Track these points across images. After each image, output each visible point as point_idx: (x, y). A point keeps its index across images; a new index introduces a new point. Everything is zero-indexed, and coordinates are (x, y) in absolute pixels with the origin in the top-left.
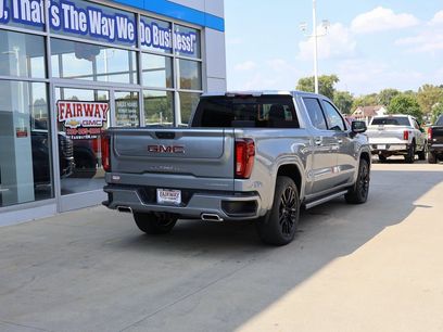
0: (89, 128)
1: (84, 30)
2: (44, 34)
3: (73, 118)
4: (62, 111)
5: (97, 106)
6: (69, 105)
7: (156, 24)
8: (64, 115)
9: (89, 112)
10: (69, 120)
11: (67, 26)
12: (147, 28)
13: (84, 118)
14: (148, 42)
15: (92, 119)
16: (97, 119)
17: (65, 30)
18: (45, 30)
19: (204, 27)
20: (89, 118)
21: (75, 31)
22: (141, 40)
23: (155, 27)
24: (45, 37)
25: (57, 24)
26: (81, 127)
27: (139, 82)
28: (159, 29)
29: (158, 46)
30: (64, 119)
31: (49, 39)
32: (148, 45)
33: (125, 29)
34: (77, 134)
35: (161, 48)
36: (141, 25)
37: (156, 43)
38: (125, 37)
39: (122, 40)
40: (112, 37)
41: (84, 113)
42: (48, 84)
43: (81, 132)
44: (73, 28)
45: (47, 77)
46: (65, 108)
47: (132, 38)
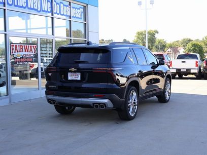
0: (26, 58)
1: (24, 6)
2: (4, 8)
3: (18, 53)
4: (13, 49)
5: (31, 46)
6: (16, 46)
7: (62, 3)
8: (14, 51)
9: (26, 50)
10: (16, 54)
11: (16, 4)
12: (58, 5)
13: (24, 53)
14: (58, 12)
15: (28, 53)
16: (31, 53)
17: (15, 6)
18: (4, 6)
19: (87, 5)
20: (26, 53)
21: (20, 7)
22: (54, 11)
23: (62, 5)
24: (5, 10)
25: (11, 3)
26: (23, 58)
27: (53, 34)
28: (64, 5)
29: (63, 15)
30: (14, 53)
32: (58, 14)
33: (46, 5)
34: (21, 62)
35: (65, 15)
36: (54, 3)
37: (62, 13)
38: (46, 10)
39: (44, 11)
40: (39, 10)
41: (24, 50)
42: (6, 34)
43: (22, 60)
44: (19, 5)
45: (5, 31)
46: (14, 47)
47: (49, 10)
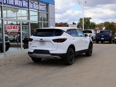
0: (14, 32)
1: (13, 4)
5: (16, 26)
6: (8, 26)
7: (34, 3)
8: (7, 29)
10: (8, 30)
11: (8, 3)
12: (32, 4)
13: (13, 30)
15: (15, 30)
16: (17, 30)
18: (1, 4)
19: (48, 4)
21: (10, 5)
22: (30, 7)
25: (5, 2)
27: (29, 20)
30: (7, 30)
31: (2, 7)
32: (32, 9)
33: (25, 4)
34: (11, 34)
35: (36, 9)
36: (30, 3)
37: (34, 8)
38: (25, 6)
39: (24, 7)
40: (21, 6)
41: (13, 28)
42: (2, 20)
43: (11, 33)
44: (10, 3)
45: (2, 18)
46: (7, 27)
47: (27, 7)
